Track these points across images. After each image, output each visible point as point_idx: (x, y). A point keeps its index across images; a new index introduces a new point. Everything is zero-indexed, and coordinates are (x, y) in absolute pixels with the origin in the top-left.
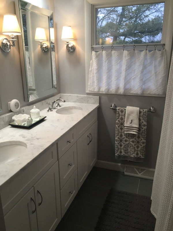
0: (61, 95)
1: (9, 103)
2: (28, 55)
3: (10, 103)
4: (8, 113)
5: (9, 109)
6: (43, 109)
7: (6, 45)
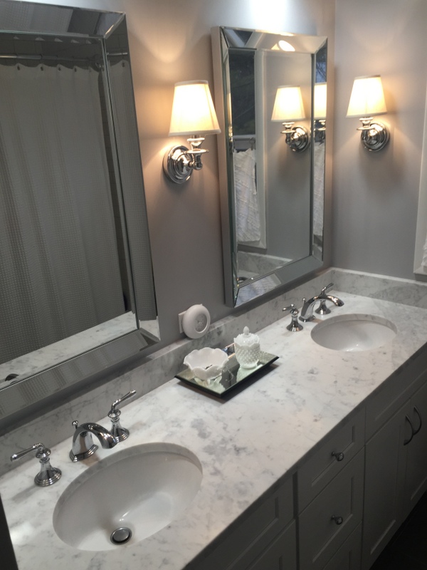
0: (334, 272)
1: (180, 314)
2: (254, 158)
3: (183, 316)
4: (176, 341)
5: (181, 332)
6: (278, 319)
7: (180, 166)
